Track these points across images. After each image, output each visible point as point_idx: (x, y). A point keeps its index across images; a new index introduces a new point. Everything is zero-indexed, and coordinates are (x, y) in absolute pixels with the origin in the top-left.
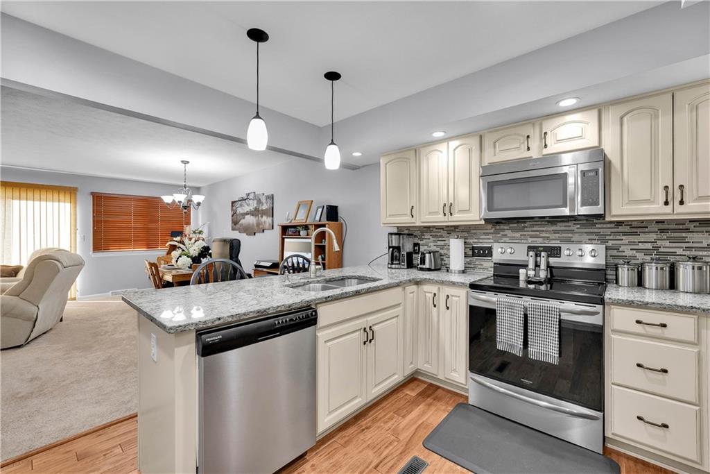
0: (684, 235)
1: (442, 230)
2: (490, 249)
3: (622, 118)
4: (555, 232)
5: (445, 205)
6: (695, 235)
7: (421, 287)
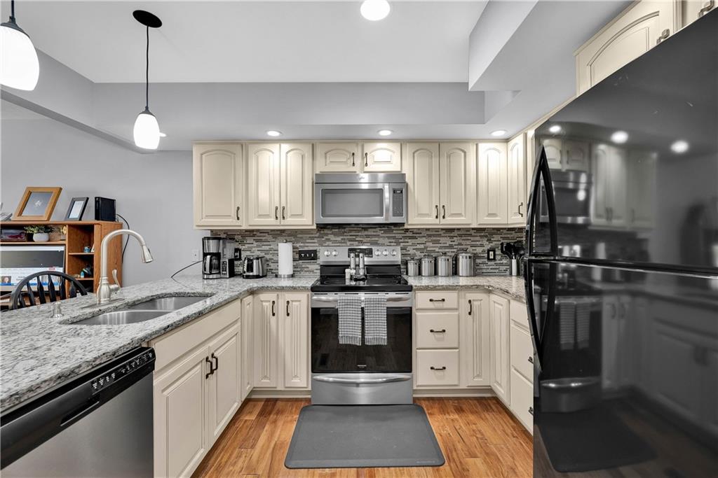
0: (438, 238)
1: (267, 234)
2: (315, 252)
3: (414, 153)
4: (368, 236)
5: (277, 208)
6: (443, 239)
7: (256, 297)
